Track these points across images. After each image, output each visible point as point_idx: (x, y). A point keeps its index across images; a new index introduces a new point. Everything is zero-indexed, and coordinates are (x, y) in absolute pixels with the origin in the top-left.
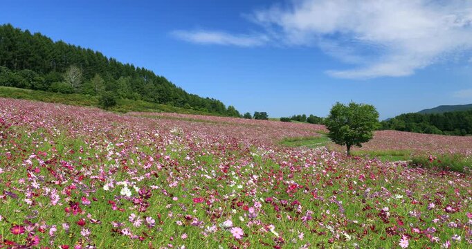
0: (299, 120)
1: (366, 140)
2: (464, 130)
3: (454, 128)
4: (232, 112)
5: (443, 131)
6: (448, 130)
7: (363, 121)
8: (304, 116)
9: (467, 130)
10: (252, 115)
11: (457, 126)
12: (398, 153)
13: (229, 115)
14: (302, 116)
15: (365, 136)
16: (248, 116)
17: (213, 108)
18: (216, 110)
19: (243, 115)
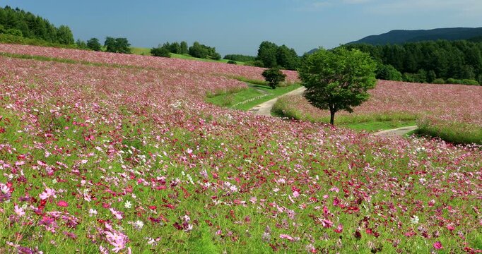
0: (175, 52)
2: (432, 73)
3: (419, 68)
5: (402, 73)
8: (183, 44)
9: (437, 72)
10: (102, 42)
11: (422, 65)
13: (61, 43)
14: (179, 43)
15: (358, 96)
16: (93, 45)
17: (30, 28)
18: (35, 33)
19: (86, 43)
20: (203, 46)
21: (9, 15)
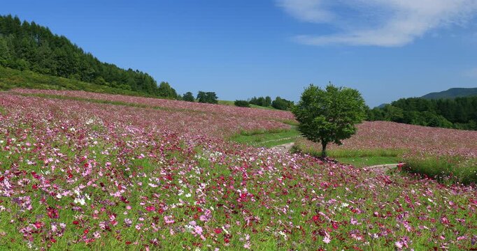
0: (261, 105)
1: (347, 136)
3: (469, 119)
4: (166, 92)
5: (453, 123)
6: (460, 121)
7: (344, 110)
8: (268, 98)
10: (195, 96)
12: (389, 152)
13: (161, 95)
14: (265, 98)
15: (346, 130)
16: (188, 97)
17: (139, 84)
18: (143, 88)
19: (182, 96)
20: (284, 100)
21: (123, 74)
